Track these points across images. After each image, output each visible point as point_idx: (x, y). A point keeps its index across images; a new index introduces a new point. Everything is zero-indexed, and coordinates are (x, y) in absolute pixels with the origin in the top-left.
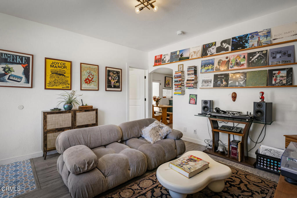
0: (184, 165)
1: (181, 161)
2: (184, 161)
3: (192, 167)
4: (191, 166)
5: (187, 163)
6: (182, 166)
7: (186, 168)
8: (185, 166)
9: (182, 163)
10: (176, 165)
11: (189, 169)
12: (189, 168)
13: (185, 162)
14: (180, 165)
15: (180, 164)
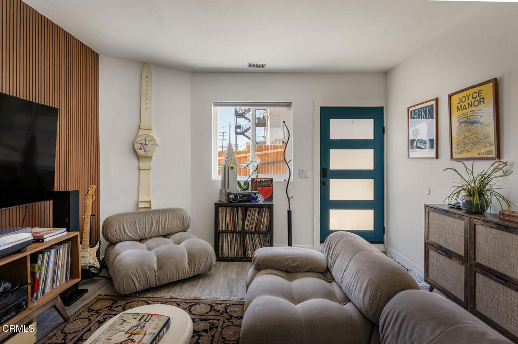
0: (137, 326)
1: (148, 333)
2: (141, 336)
3: (119, 327)
4: (122, 329)
5: (131, 334)
6: (140, 320)
7: (132, 320)
8: (135, 323)
9: (142, 328)
10: (152, 315)
11: (125, 321)
12: (125, 324)
13: (134, 334)
14: (145, 321)
15: (147, 323)
